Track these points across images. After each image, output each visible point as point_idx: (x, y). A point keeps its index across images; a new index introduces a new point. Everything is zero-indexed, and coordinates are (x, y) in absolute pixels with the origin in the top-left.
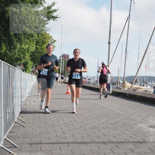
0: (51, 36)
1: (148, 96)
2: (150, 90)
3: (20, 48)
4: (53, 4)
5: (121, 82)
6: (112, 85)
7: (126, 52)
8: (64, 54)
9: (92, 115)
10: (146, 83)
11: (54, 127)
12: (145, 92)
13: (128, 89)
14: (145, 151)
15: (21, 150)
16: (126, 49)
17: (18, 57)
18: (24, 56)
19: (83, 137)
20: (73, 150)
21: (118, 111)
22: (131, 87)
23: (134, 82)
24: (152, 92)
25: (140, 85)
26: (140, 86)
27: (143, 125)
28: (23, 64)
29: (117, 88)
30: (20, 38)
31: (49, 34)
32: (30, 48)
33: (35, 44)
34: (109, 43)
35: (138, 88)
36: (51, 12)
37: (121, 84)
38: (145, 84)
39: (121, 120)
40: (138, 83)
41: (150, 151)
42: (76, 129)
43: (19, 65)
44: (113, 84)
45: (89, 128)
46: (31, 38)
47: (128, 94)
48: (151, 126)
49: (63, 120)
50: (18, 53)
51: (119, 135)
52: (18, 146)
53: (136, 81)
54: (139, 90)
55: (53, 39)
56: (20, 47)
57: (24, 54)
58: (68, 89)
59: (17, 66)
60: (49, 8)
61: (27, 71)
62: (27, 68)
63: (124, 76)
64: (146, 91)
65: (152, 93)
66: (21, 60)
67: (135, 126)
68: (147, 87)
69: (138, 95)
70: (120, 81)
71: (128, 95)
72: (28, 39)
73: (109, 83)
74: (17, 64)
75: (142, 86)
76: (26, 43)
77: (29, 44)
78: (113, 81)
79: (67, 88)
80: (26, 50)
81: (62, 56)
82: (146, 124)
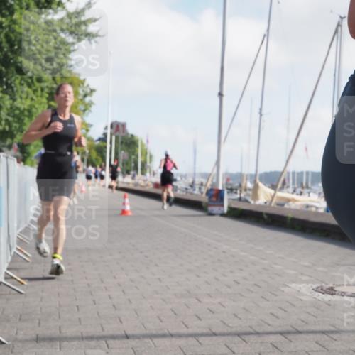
0: (84, 80)
1: (313, 219)
2: (317, 205)
3: (11, 108)
4: (89, 5)
5: (250, 185)
6: (228, 193)
7: (261, 115)
8: (116, 122)
9: (181, 265)
10: (307, 187)
11: (91, 295)
12: (306, 209)
13: (266, 203)
14: (307, 349)
15: (14, 351)
16: (261, 109)
17: (7, 128)
18: (19, 127)
19: (162, 318)
20: (138, 349)
21: (243, 254)
22: (273, 197)
23: (280, 185)
24: (321, 208)
25: (294, 191)
26: (293, 193)
27: (301, 286)
28: (19, 145)
29: (240, 199)
30: (11, 84)
31: (79, 75)
32: (34, 106)
33: (48, 99)
34: (221, 95)
35: (288, 200)
36: (85, 23)
37: (250, 190)
38: (305, 191)
39: (250, 275)
40: (288, 187)
41: (318, 347)
42: (144, 298)
43: (10, 147)
44: (231, 190)
45: (175, 295)
46: (37, 85)
47: (267, 214)
48: (322, 289)
49: (115, 278)
50: (7, 120)
51: (247, 310)
52: (6, 339)
53: (284, 183)
54: (292, 205)
55: (88, 86)
56: (11, 105)
57: (20, 121)
58: (124, 204)
59: (4, 149)
60: (79, 13)
61: (28, 161)
62: (29, 154)
63: (257, 171)
64: (307, 206)
65: (322, 211)
66: (12, 136)
67: (283, 289)
68: (309, 196)
69: (290, 215)
70: (246, 184)
71: (265, 217)
72: (29, 86)
73: (220, 188)
74: (4, 146)
75: (297, 194)
76: (24, 96)
77: (32, 99)
78: (231, 184)
79: (122, 200)
80: (26, 113)
81: (112, 127)
82: (310, 285)
